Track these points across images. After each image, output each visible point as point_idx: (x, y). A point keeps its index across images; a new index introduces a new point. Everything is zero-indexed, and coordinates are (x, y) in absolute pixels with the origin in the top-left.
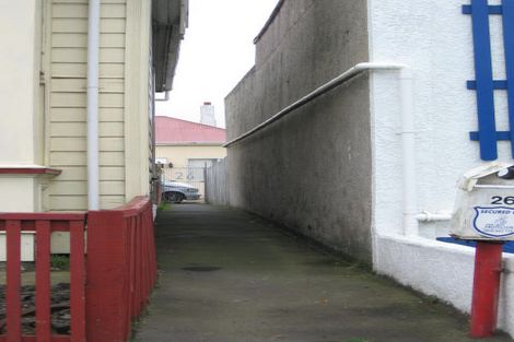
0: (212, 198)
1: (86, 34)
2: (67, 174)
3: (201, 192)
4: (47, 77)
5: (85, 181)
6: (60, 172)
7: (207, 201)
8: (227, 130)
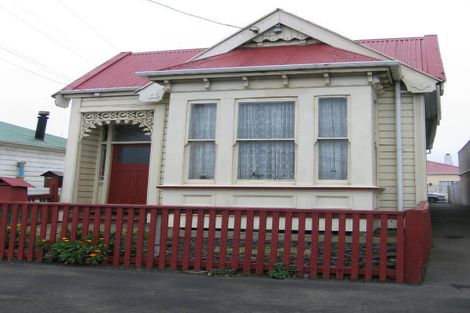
0: (452, 200)
1: (395, 124)
2: (388, 190)
3: (447, 197)
4: (377, 144)
5: (396, 194)
6: (384, 189)
7: (450, 202)
8: (460, 167)
